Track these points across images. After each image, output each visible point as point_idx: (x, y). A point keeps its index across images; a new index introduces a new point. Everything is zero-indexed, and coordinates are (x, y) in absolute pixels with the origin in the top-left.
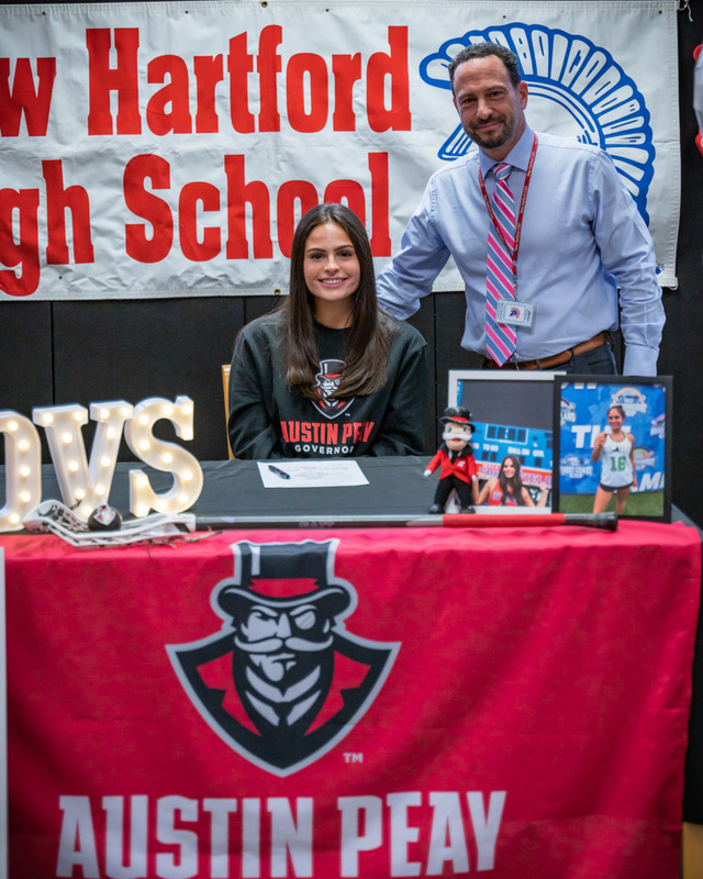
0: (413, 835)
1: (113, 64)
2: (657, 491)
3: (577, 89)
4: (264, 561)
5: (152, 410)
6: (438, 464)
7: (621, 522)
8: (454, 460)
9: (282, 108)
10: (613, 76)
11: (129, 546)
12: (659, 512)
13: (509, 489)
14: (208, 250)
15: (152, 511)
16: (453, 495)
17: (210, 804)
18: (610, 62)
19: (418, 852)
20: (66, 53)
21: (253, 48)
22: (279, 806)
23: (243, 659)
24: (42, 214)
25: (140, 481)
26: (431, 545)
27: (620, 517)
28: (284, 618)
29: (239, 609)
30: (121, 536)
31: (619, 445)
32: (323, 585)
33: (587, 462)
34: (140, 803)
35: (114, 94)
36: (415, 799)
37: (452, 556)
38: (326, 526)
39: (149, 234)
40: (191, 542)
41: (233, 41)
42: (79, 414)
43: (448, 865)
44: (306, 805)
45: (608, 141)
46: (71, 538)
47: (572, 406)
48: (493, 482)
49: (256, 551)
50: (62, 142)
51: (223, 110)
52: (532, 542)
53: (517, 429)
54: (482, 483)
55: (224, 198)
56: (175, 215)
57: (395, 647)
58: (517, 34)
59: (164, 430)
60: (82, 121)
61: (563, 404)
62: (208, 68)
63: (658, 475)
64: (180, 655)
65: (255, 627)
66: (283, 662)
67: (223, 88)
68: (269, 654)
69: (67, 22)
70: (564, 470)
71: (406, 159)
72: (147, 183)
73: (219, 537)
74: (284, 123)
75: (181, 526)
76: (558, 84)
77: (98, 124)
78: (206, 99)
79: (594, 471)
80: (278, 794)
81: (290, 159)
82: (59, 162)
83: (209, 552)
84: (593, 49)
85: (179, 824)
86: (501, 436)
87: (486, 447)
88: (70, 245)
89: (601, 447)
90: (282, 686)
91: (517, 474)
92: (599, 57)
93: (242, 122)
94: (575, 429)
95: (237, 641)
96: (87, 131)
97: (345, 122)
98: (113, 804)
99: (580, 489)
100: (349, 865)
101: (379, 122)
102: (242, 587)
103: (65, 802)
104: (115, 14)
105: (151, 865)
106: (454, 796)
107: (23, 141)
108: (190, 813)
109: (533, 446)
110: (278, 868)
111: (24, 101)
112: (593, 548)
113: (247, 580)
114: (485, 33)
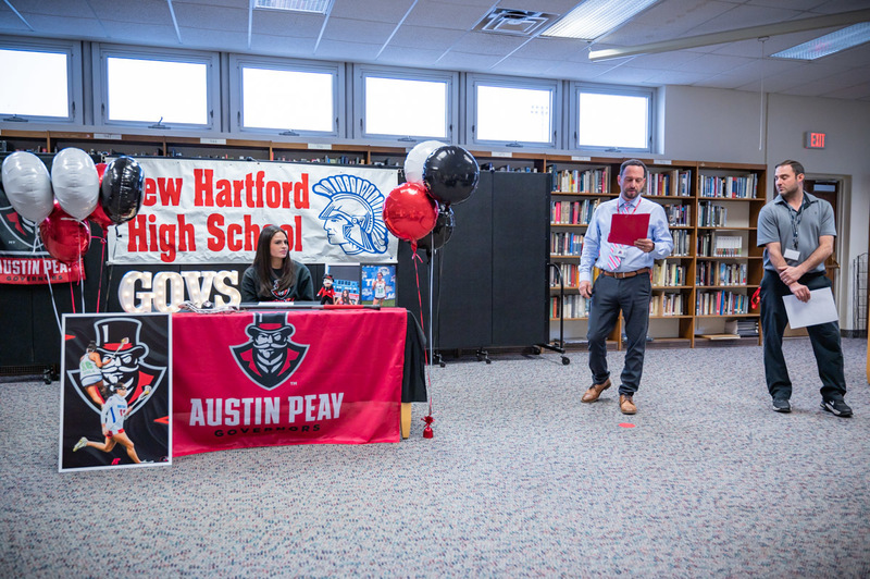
0: (313, 408)
1: (204, 182)
2: (393, 299)
3: (365, 197)
4: (263, 317)
5: (223, 274)
6: (322, 292)
8: (327, 291)
9: (265, 199)
10: (377, 194)
11: (216, 313)
12: (394, 304)
13: (345, 300)
14: (238, 247)
16: (327, 300)
17: (244, 400)
18: (376, 189)
19: (315, 413)
20: (186, 177)
21: (254, 178)
22: (268, 400)
23: (256, 351)
24: (177, 233)
25: (218, 298)
26: (319, 313)
27: (381, 306)
28: (270, 337)
29: (255, 334)
30: (213, 311)
31: (381, 285)
32: (284, 326)
33: (371, 290)
34: (219, 401)
35: (204, 192)
36: (314, 397)
37: (327, 316)
38: (284, 308)
39: (216, 241)
40: (238, 312)
41: (247, 176)
42: (197, 274)
43: (324, 417)
44: (277, 400)
45: (375, 215)
46: (196, 311)
47: (365, 273)
48: (340, 298)
49: (261, 315)
50: (185, 208)
51: (243, 199)
53: (348, 281)
54: (336, 298)
55: (243, 230)
56: (226, 235)
57: (308, 346)
58: (345, 178)
59: (227, 281)
60: (192, 201)
61: (362, 272)
62: (238, 185)
63: (393, 294)
64: (234, 349)
65: (260, 340)
66: (270, 352)
67: (243, 192)
68: (265, 349)
69: (186, 166)
70: (363, 294)
71: (307, 218)
72: (216, 224)
73: (248, 311)
74: (265, 204)
75: (234, 308)
76: (359, 195)
77: (198, 202)
78: (238, 196)
80: (268, 396)
81: (267, 217)
82: (184, 215)
83: (245, 313)
84: (371, 184)
85: (233, 408)
88: (187, 245)
89: (375, 285)
90: (270, 360)
91: (348, 295)
93: (250, 204)
94: (367, 280)
95: (254, 345)
96: (194, 204)
97: (286, 205)
98: (210, 402)
100: (292, 419)
101: (298, 206)
102: (256, 326)
103: (193, 401)
104: (204, 165)
105: (223, 421)
106: (327, 395)
107: (170, 207)
108: (237, 404)
109: (353, 286)
110: (268, 421)
111: (171, 193)
112: (373, 314)
113: (258, 324)
114: (334, 177)
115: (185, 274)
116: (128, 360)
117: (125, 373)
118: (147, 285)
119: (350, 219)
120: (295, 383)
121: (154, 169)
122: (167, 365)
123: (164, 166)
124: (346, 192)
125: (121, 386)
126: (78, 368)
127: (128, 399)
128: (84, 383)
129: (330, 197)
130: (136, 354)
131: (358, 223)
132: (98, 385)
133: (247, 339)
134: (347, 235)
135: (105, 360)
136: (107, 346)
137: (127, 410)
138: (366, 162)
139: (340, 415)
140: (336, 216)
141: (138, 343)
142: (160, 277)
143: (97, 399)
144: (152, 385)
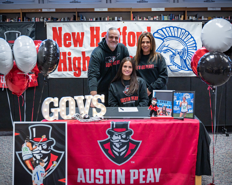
0: (144, 176)
1: (95, 33)
2: (192, 113)
3: (183, 39)
4: (116, 125)
5: (97, 97)
6: (150, 108)
7: (184, 119)
8: (153, 107)
10: (189, 36)
11: (91, 122)
12: (192, 117)
13: (164, 112)
15: (96, 116)
16: (153, 113)
17: (105, 171)
18: (189, 34)
19: (145, 179)
20: (86, 31)
21: (121, 30)
22: (118, 171)
23: (112, 144)
24: (82, 61)
25: (94, 110)
26: (148, 122)
27: (185, 118)
28: (120, 136)
29: (112, 134)
30: (89, 120)
31: (185, 104)
32: (127, 130)
33: (179, 107)
34: (92, 170)
35: (95, 39)
36: (144, 170)
37: (152, 124)
38: (128, 119)
40: (103, 121)
42: (82, 97)
44: (124, 171)
45: (188, 49)
46: (80, 120)
47: (176, 97)
48: (161, 111)
49: (115, 123)
50: (85, 48)
52: (167, 122)
53: (166, 101)
54: (159, 111)
57: (141, 142)
58: (171, 28)
60: (89, 44)
61: (174, 96)
63: (192, 110)
64: (100, 142)
65: (114, 137)
66: (120, 144)
68: (117, 142)
69: (86, 26)
70: (174, 109)
73: (108, 120)
74: (127, 45)
75: (101, 118)
76: (179, 38)
79: (180, 109)
80: (119, 169)
82: (85, 52)
83: (106, 123)
84: (186, 31)
85: (100, 174)
86: (163, 102)
87: (160, 104)
88: (87, 67)
89: (181, 104)
90: (119, 148)
91: (165, 109)
92: (187, 33)
94: (176, 101)
95: (111, 140)
96: (90, 46)
98: (87, 170)
99: (177, 112)
100: (132, 182)
102: (112, 130)
103: (79, 169)
104: (95, 24)
105: (95, 181)
106: (152, 169)
107: (78, 48)
108: (102, 172)
109: (169, 104)
110: (118, 182)
111: (78, 40)
112: (179, 124)
113: (113, 128)
114: (165, 28)
115: (76, 98)
116: (45, 147)
117: (44, 154)
118: (56, 105)
119: (174, 51)
120: (134, 162)
121: (70, 27)
122: (65, 151)
123: (75, 26)
124: (172, 36)
125: (41, 161)
126: (21, 150)
127: (45, 168)
128: (24, 159)
129: (163, 39)
130: (49, 144)
131: (178, 53)
132: (30, 160)
133: (107, 137)
134: (172, 61)
135: (34, 147)
136: (35, 139)
137: (45, 174)
138: (184, 18)
139: (160, 180)
140: (166, 50)
141: (50, 138)
142: (63, 99)
143: (30, 167)
144: (57, 161)
